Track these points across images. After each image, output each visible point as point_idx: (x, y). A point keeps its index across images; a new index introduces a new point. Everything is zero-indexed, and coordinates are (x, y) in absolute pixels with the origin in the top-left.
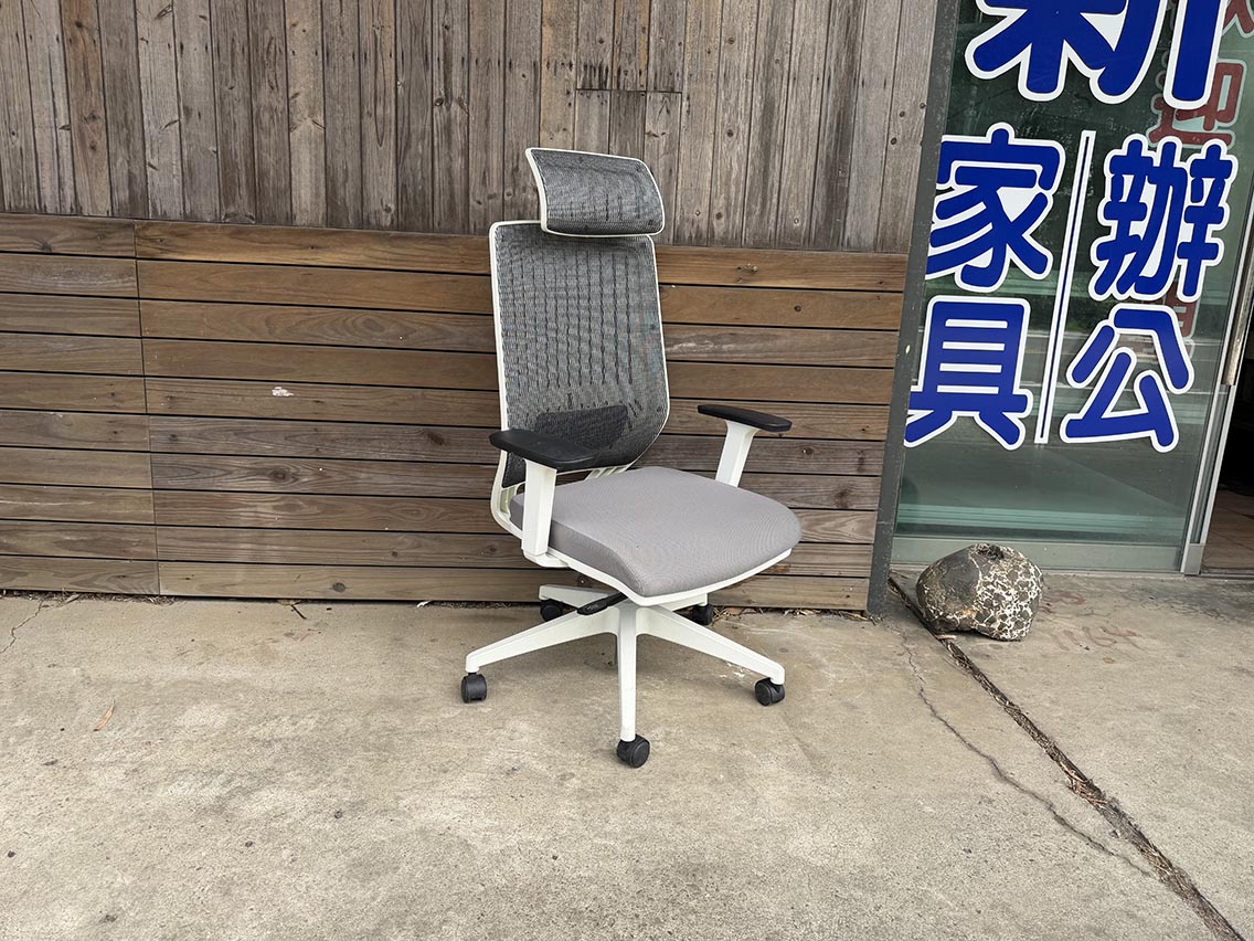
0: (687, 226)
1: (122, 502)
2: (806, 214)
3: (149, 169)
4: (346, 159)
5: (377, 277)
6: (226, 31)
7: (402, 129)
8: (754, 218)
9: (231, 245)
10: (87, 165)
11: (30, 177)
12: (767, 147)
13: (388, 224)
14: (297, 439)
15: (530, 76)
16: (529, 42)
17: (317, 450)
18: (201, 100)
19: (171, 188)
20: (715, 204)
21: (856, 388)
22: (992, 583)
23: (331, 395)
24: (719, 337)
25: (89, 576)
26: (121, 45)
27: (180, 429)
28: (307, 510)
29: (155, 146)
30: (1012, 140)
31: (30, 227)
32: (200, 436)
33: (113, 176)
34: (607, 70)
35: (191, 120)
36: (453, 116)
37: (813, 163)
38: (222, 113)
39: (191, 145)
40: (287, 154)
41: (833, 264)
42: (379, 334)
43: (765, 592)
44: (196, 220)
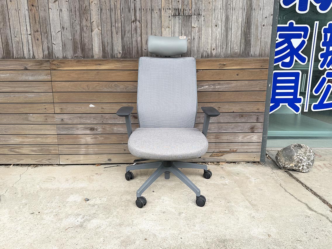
0: (205, 53)
1: (49, 138)
2: (239, 48)
3: (53, 45)
4: (108, 39)
5: (118, 72)
6: (73, 5)
7: (123, 30)
8: (224, 50)
9: (76, 65)
10: (36, 44)
11: (21, 49)
12: (227, 29)
13: (120, 57)
14: (97, 119)
15: (159, 13)
16: (158, 3)
17: (102, 121)
18: (67, 25)
19: (59, 50)
20: (212, 46)
21: (255, 97)
22: (299, 156)
23: (105, 106)
24: (215, 84)
25: (41, 159)
26: (44, 10)
27: (64, 117)
28: (100, 139)
29: (55, 38)
30: (295, 25)
31: (21, 63)
32: (70, 119)
33: (43, 47)
34: (180, 10)
35: (64, 30)
36: (137, 25)
37: (241, 33)
38: (73, 28)
39: (64, 38)
40: (91, 38)
41: (248, 61)
42: (119, 88)
43: (231, 157)
44: (67, 58)
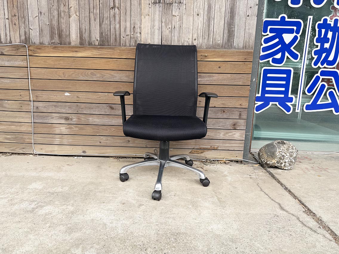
0: (185, 43)
1: (23, 126)
3: (30, 30)
4: (85, 26)
5: (95, 60)
7: (101, 16)
8: (206, 40)
9: (53, 51)
10: (13, 29)
12: (209, 19)
13: (97, 44)
14: (72, 108)
17: (78, 111)
18: (45, 10)
19: (36, 35)
20: (194, 36)
21: (238, 92)
22: (281, 152)
23: (81, 95)
25: (14, 148)
27: (39, 105)
28: (75, 129)
29: (32, 23)
30: (287, 19)
32: (45, 107)
33: (21, 32)
35: (42, 15)
36: (116, 12)
37: (224, 23)
38: (50, 13)
39: (42, 23)
40: (69, 25)
41: (230, 53)
42: (95, 77)
43: (211, 155)
44: (43, 44)
